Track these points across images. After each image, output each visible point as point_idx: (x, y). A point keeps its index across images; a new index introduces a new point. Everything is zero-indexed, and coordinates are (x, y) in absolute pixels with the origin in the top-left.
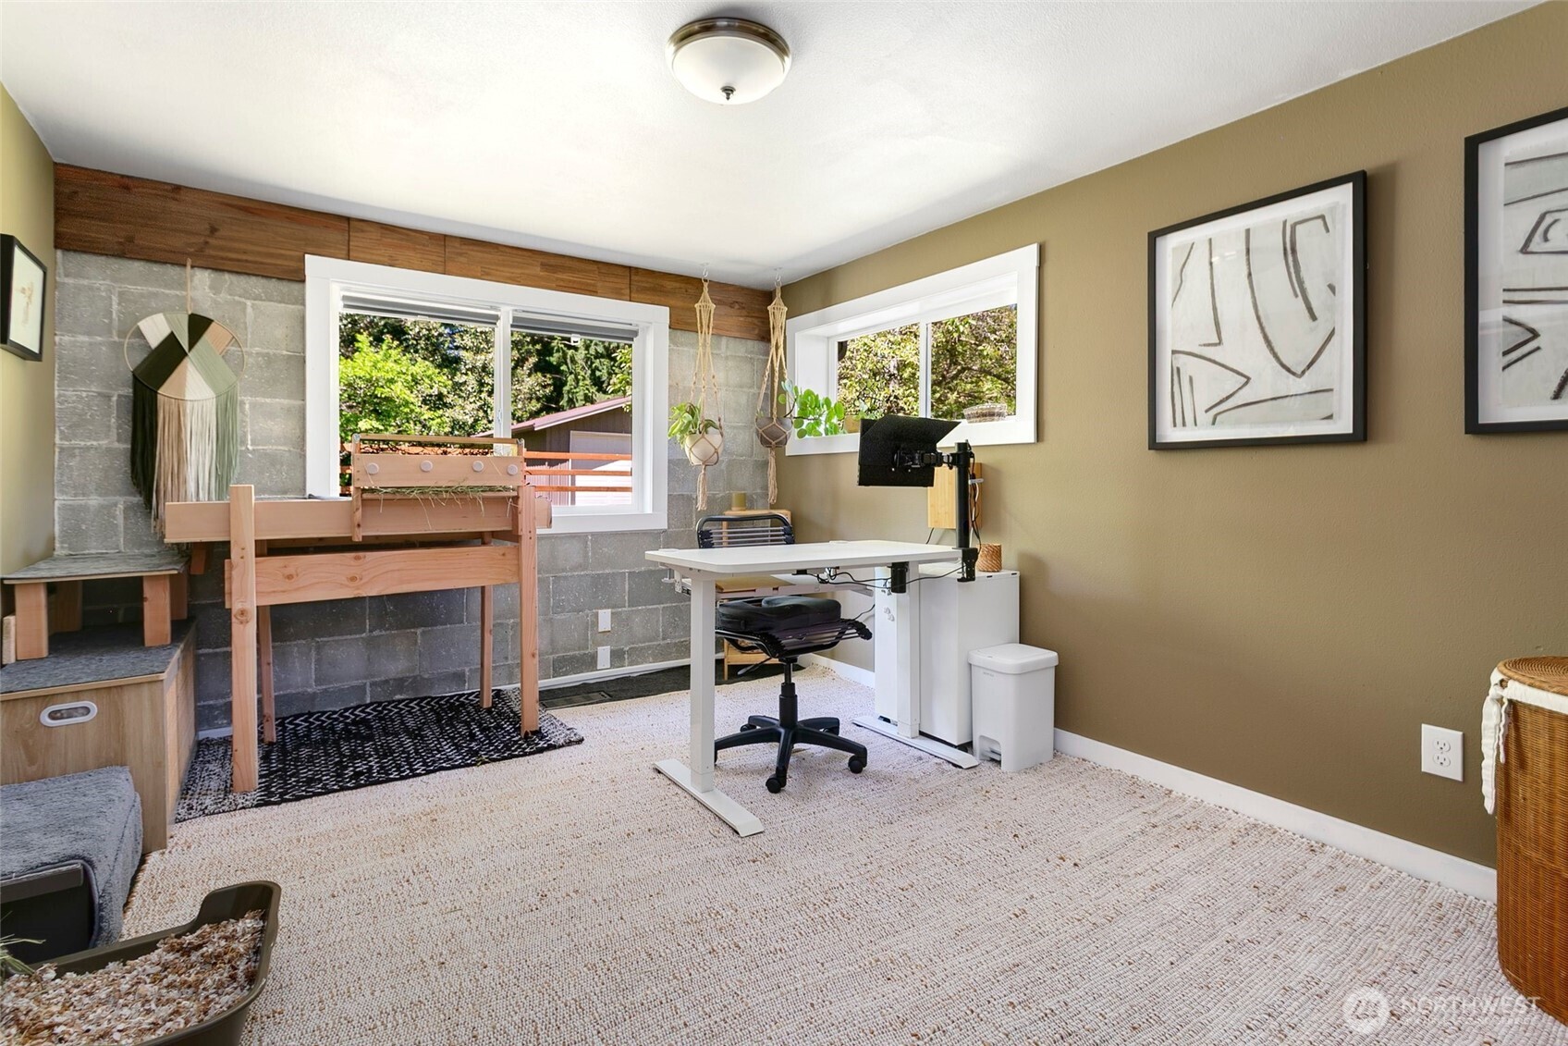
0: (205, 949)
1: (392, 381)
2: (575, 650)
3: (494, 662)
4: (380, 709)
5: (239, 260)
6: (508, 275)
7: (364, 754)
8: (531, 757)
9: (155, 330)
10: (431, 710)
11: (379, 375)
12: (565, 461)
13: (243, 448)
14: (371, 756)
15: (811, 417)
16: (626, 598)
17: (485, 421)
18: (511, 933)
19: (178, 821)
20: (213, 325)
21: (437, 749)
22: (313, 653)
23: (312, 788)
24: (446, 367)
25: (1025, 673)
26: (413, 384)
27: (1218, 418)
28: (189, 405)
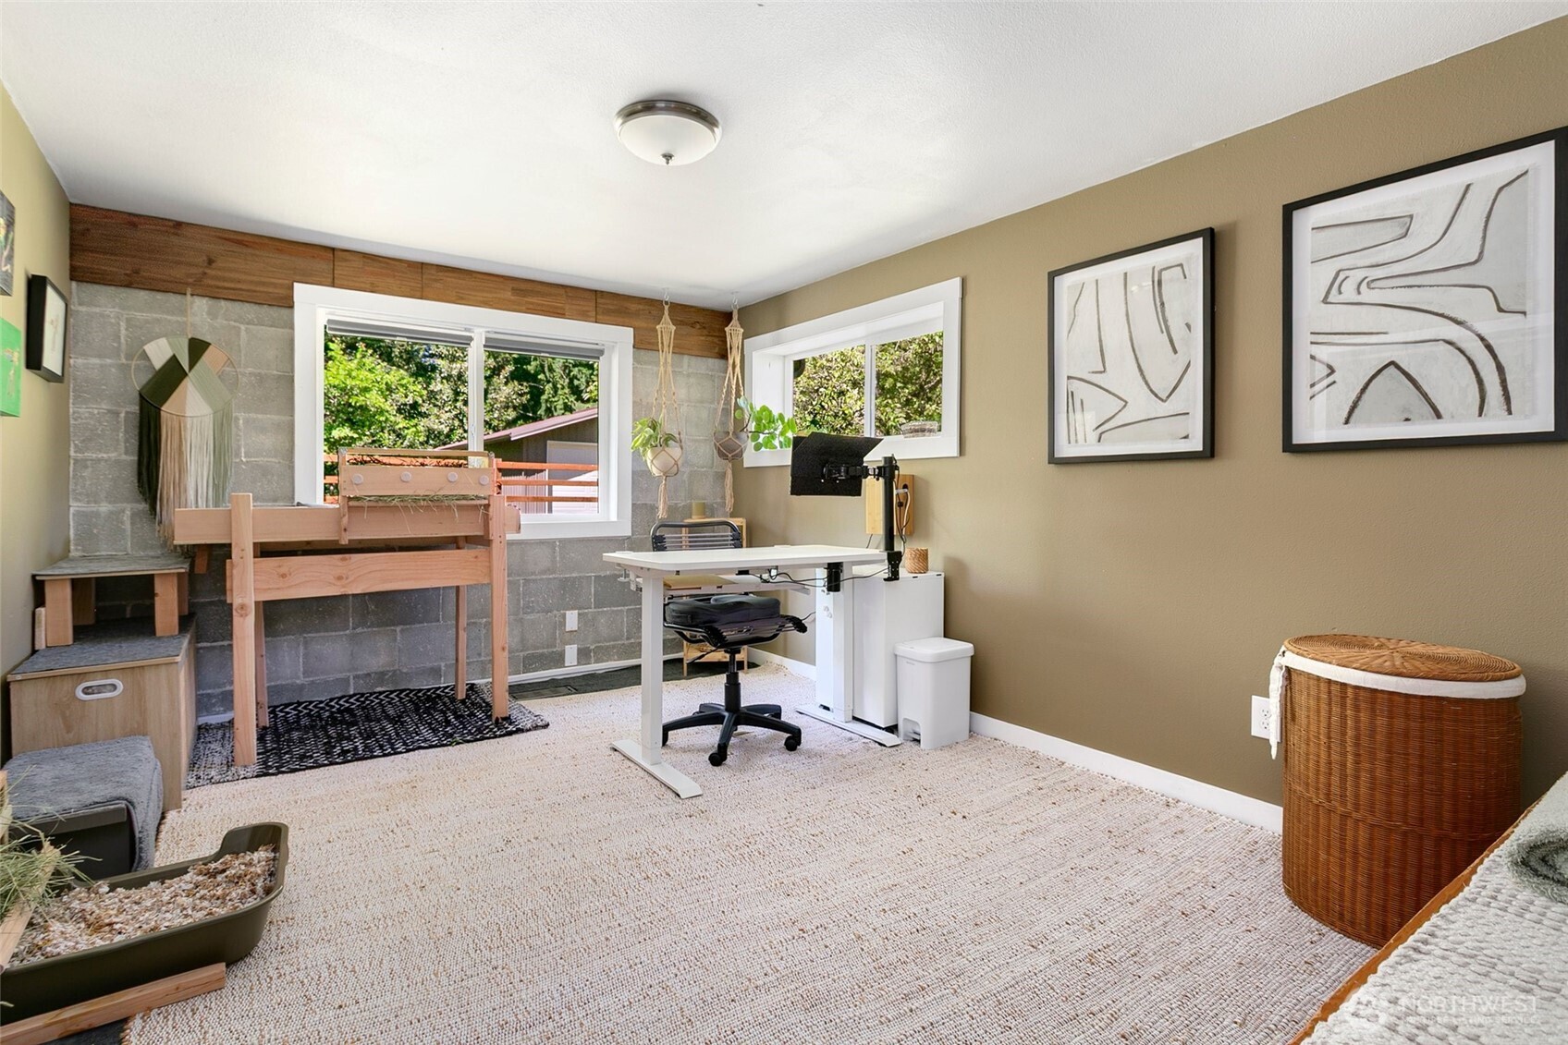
0: (228, 872)
1: (366, 390)
2: (544, 648)
3: (468, 658)
4: (362, 699)
5: (233, 289)
6: (481, 299)
7: (350, 735)
8: (501, 739)
9: (159, 353)
10: (410, 701)
11: (353, 384)
12: (542, 471)
13: (238, 460)
14: (356, 738)
15: (767, 431)
16: (592, 600)
17: (461, 431)
18: (480, 867)
19: (189, 788)
20: (211, 347)
21: (416, 732)
22: (301, 648)
23: (304, 762)
24: (421, 376)
25: (941, 662)
26: (388, 393)
27: (1103, 436)
28: (189, 421)
